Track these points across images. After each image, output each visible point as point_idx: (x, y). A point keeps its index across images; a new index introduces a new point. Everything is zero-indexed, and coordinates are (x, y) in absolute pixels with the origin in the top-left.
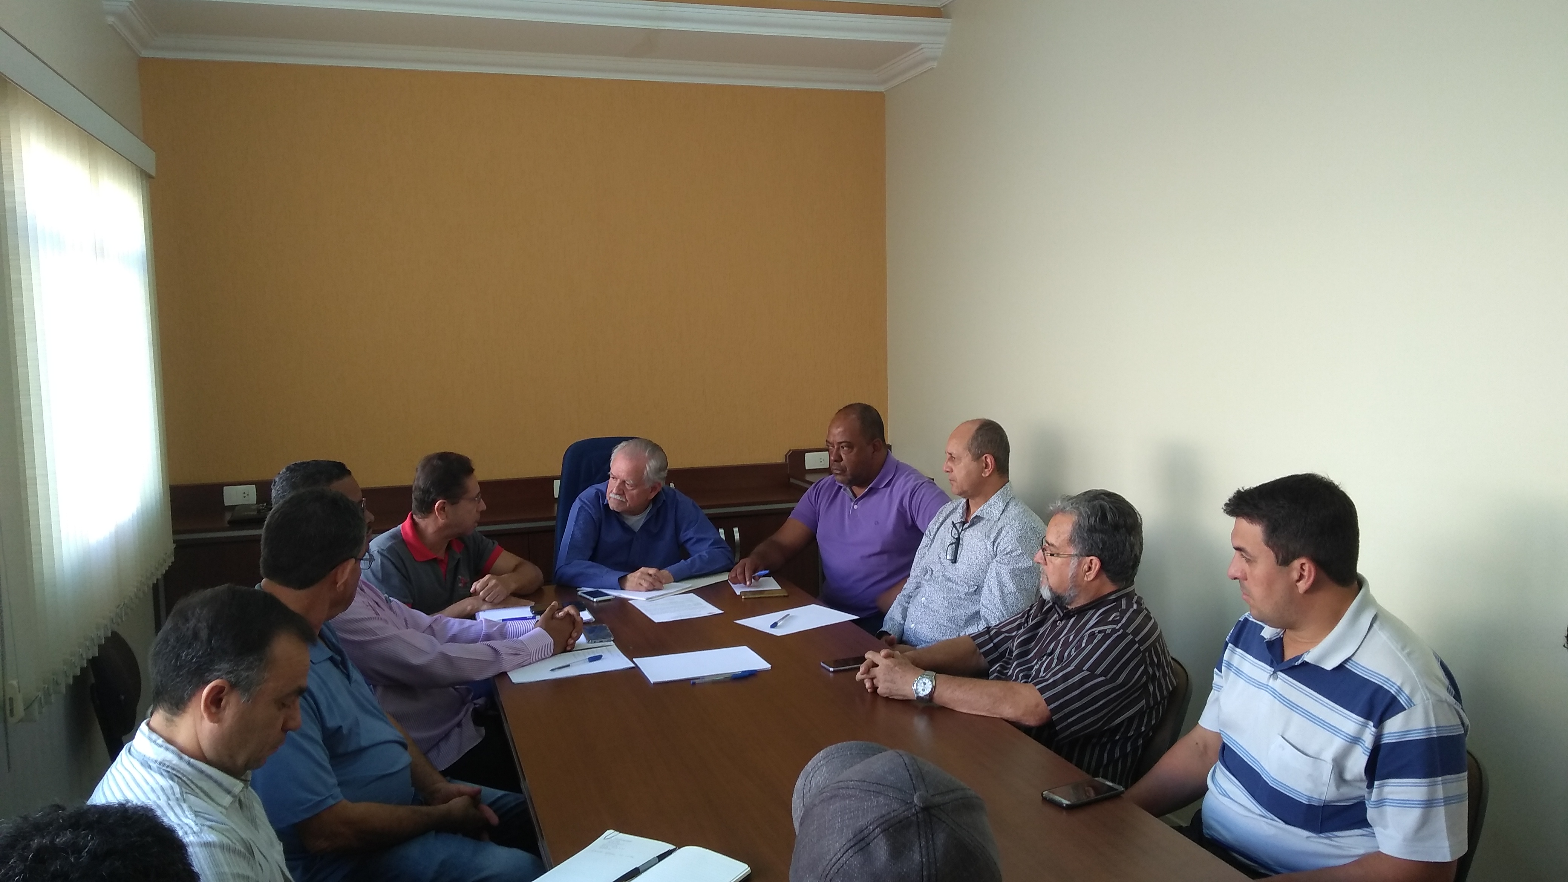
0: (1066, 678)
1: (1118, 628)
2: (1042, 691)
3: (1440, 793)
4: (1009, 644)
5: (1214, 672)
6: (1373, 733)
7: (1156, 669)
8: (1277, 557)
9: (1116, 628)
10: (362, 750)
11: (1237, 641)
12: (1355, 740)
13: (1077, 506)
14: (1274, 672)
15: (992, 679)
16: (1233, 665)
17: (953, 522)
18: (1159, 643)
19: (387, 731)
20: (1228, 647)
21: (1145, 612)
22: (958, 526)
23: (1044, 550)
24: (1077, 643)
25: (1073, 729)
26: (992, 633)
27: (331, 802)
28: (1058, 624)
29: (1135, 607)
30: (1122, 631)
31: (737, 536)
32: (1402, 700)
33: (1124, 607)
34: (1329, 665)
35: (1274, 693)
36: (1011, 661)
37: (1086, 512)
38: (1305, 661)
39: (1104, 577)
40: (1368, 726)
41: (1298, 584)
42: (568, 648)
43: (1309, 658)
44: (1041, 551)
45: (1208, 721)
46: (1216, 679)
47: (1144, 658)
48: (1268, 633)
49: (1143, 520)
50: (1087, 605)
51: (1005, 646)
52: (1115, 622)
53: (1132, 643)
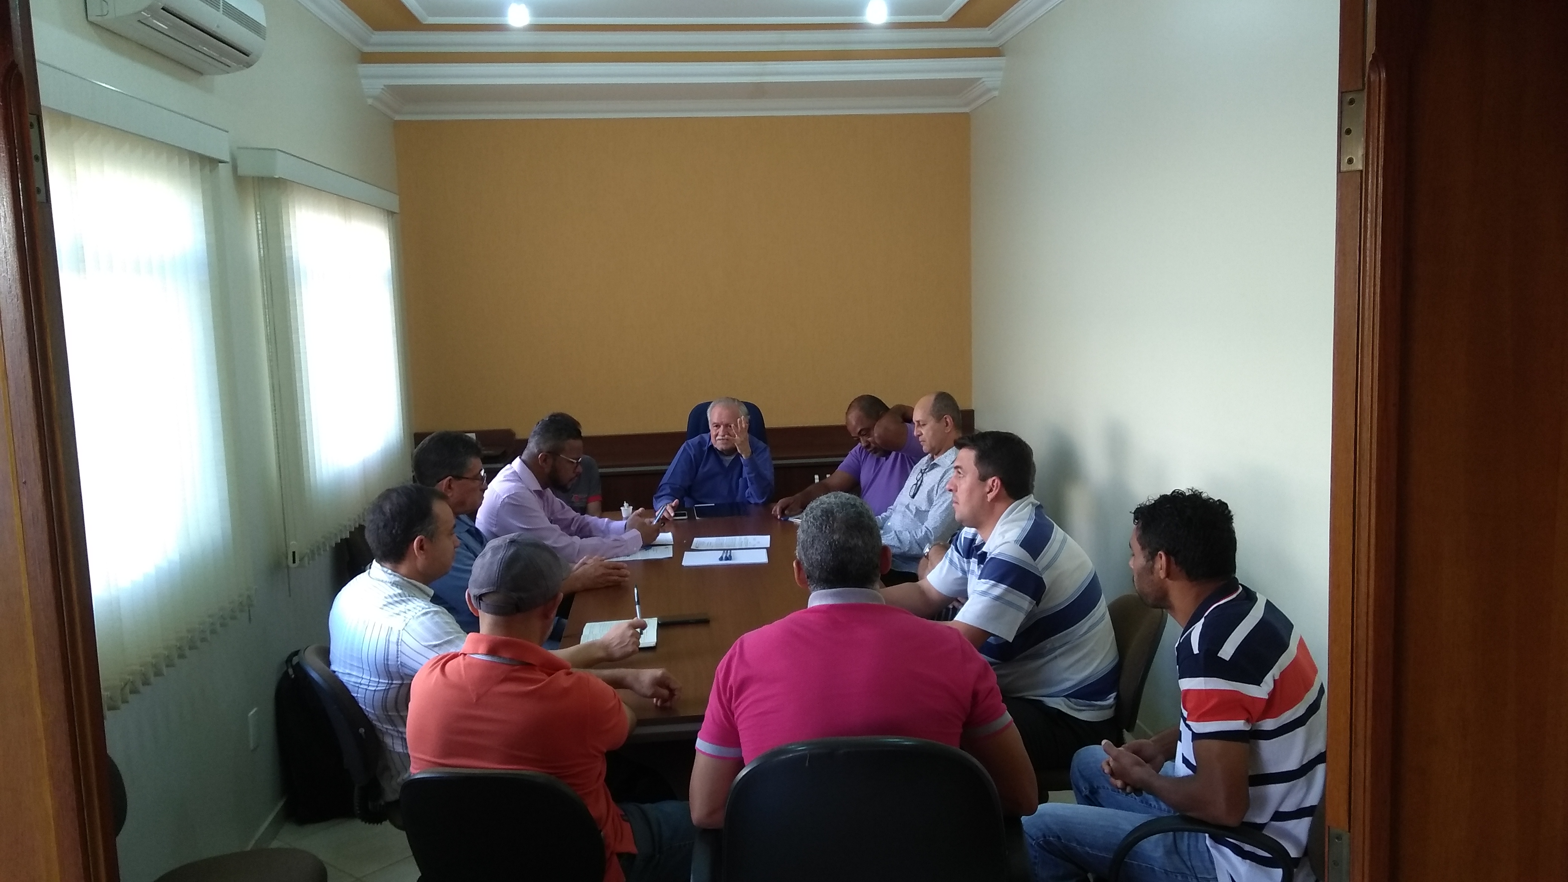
41: (988, 494)
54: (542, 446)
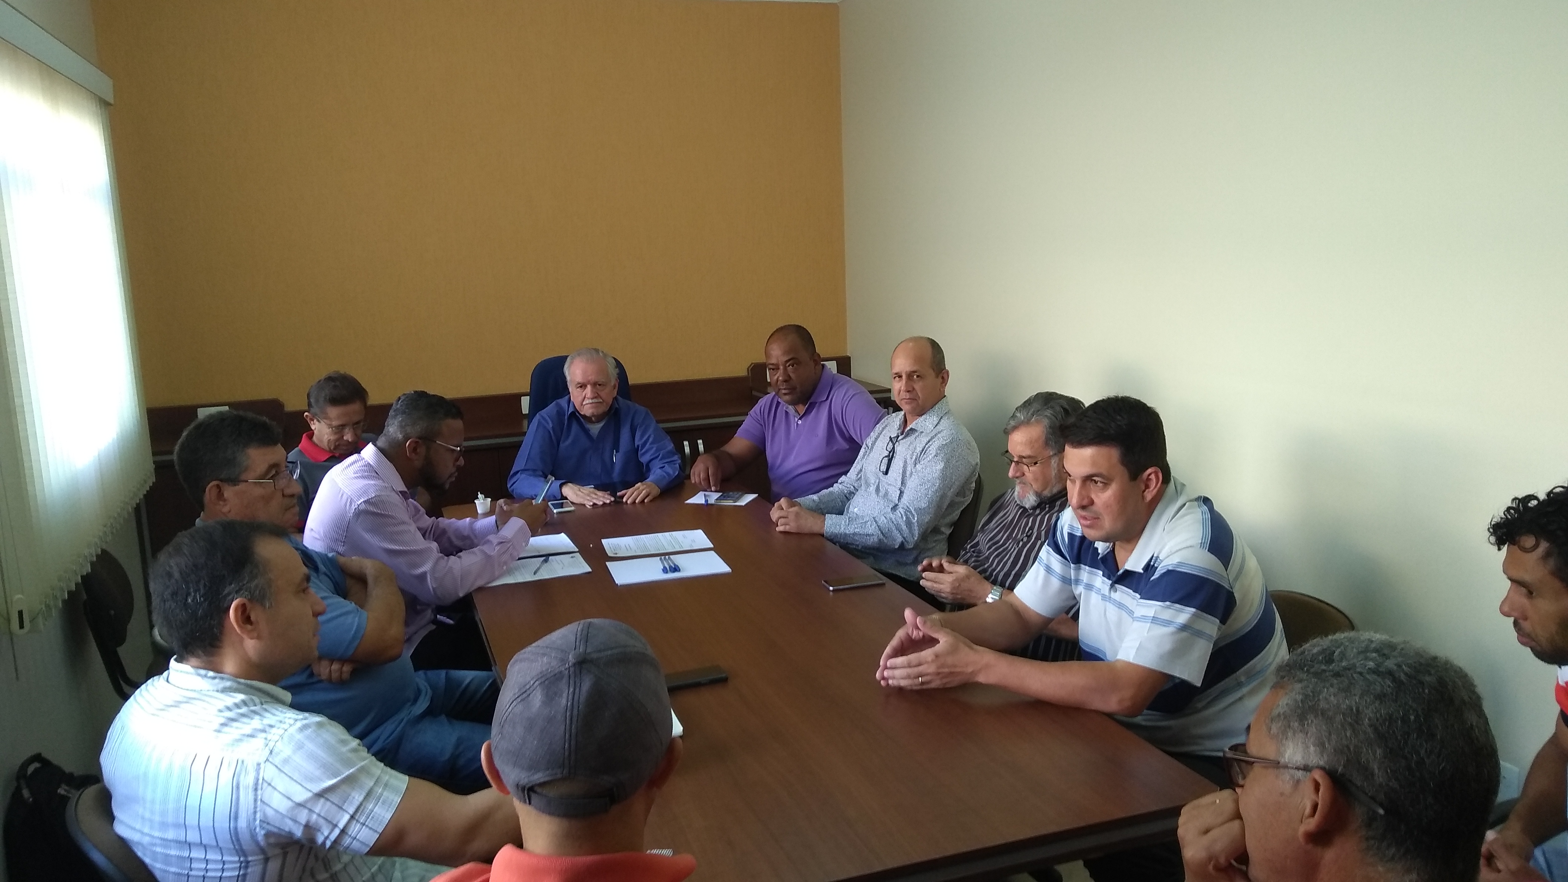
22: (893, 439)
38: (1126, 569)
43: (1128, 566)
54: (409, 429)
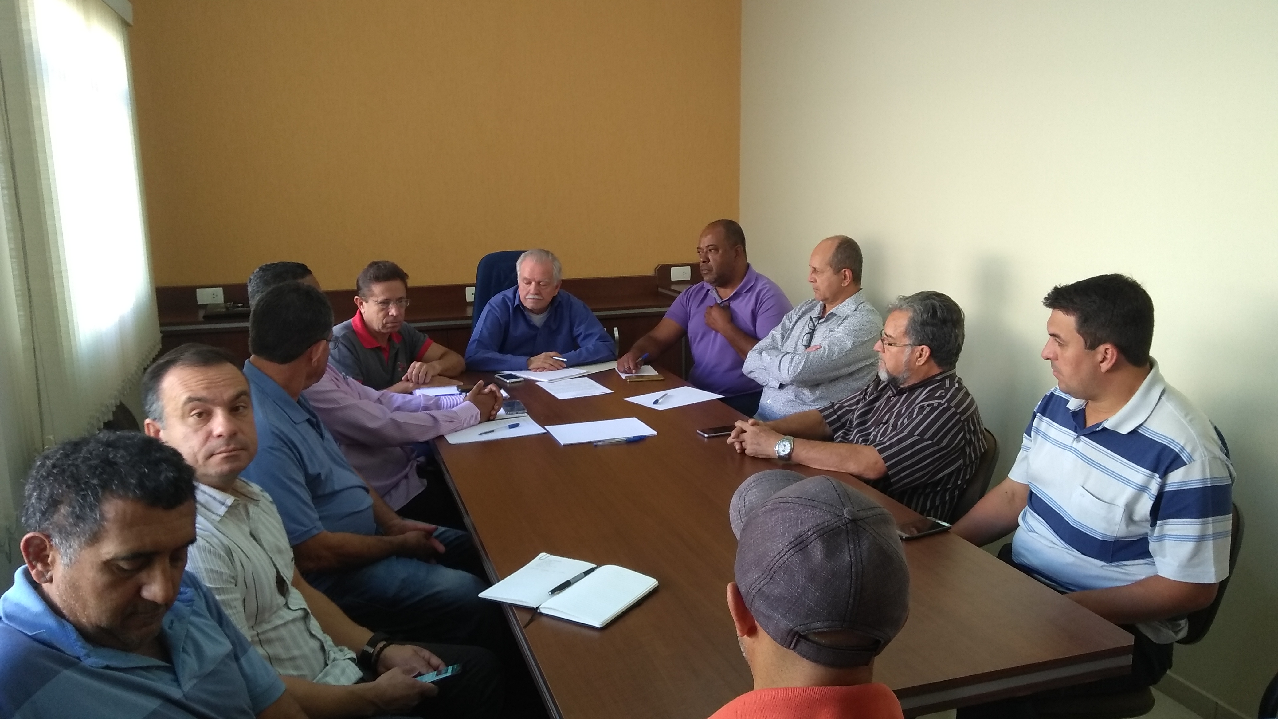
0: (900, 441)
1: (943, 402)
2: (881, 451)
3: (1210, 531)
4: (850, 416)
5: (1024, 436)
6: (1158, 483)
7: (972, 435)
8: (1086, 343)
9: (942, 402)
10: (335, 493)
11: (1044, 411)
12: (1143, 489)
13: (912, 304)
14: (1078, 436)
15: (838, 442)
16: (1040, 431)
17: (810, 317)
18: (976, 415)
19: (354, 479)
20: (1037, 416)
21: (964, 390)
22: (814, 319)
23: (883, 340)
24: (909, 414)
25: (905, 481)
26: (836, 407)
27: (315, 532)
28: (892, 399)
29: (957, 385)
30: (946, 404)
31: (616, 334)
32: (1184, 457)
33: (947, 385)
34: (1125, 430)
35: (1077, 453)
36: (852, 429)
37: (920, 309)
38: (1104, 427)
39: (932, 362)
40: (1155, 477)
41: (1101, 365)
42: (492, 418)
43: (1107, 425)
44: (880, 341)
45: (1017, 474)
46: (1026, 441)
47: (963, 426)
48: (1074, 404)
49: (965, 316)
50: (916, 384)
51: (846, 418)
52: (940, 397)
53: (955, 414)
